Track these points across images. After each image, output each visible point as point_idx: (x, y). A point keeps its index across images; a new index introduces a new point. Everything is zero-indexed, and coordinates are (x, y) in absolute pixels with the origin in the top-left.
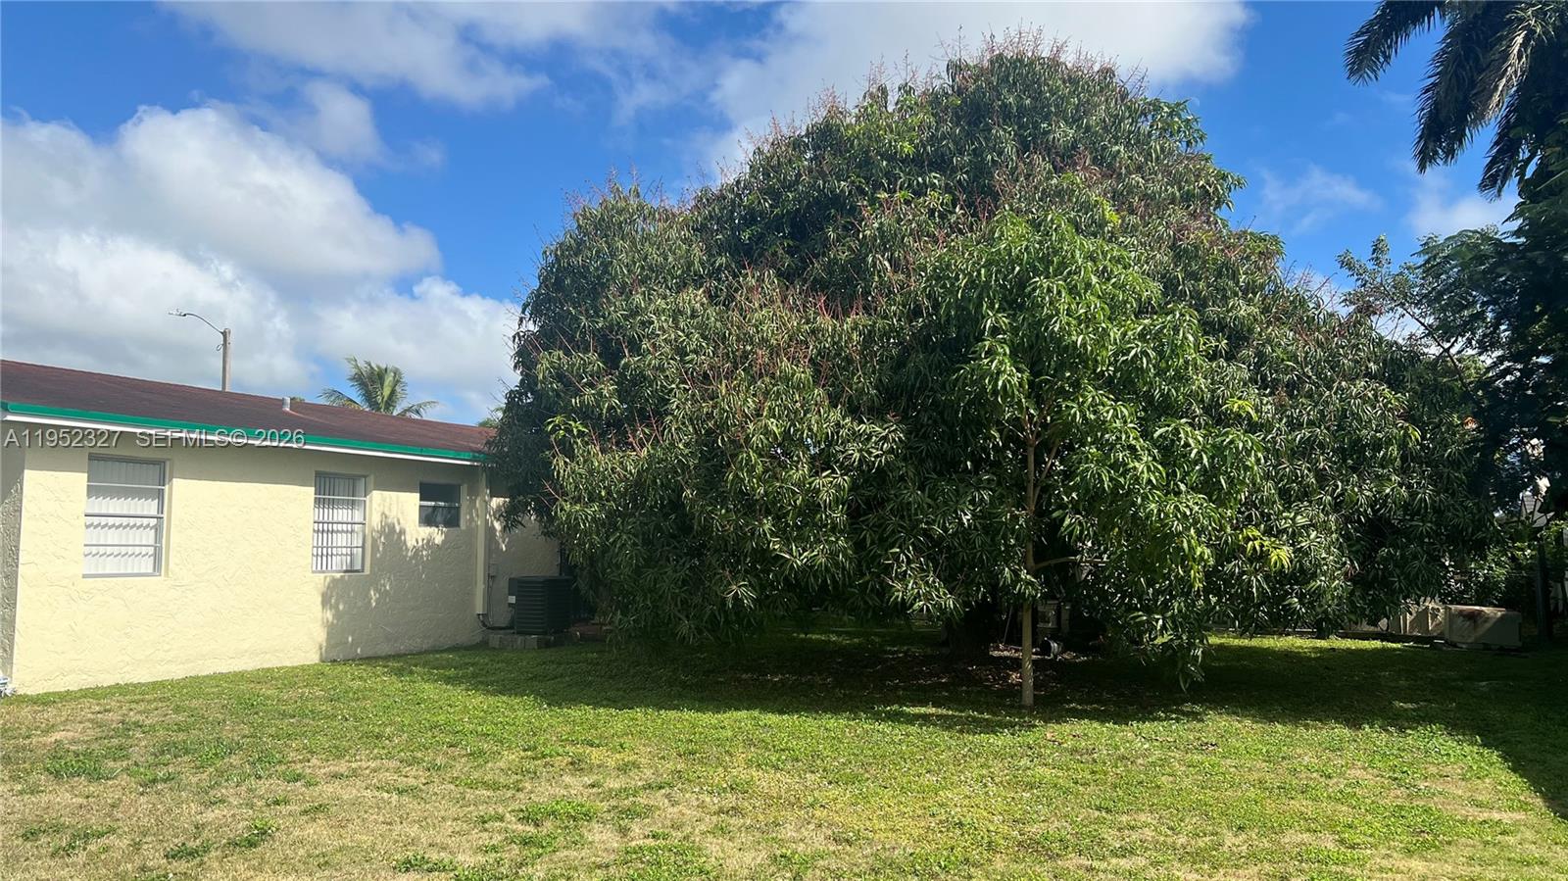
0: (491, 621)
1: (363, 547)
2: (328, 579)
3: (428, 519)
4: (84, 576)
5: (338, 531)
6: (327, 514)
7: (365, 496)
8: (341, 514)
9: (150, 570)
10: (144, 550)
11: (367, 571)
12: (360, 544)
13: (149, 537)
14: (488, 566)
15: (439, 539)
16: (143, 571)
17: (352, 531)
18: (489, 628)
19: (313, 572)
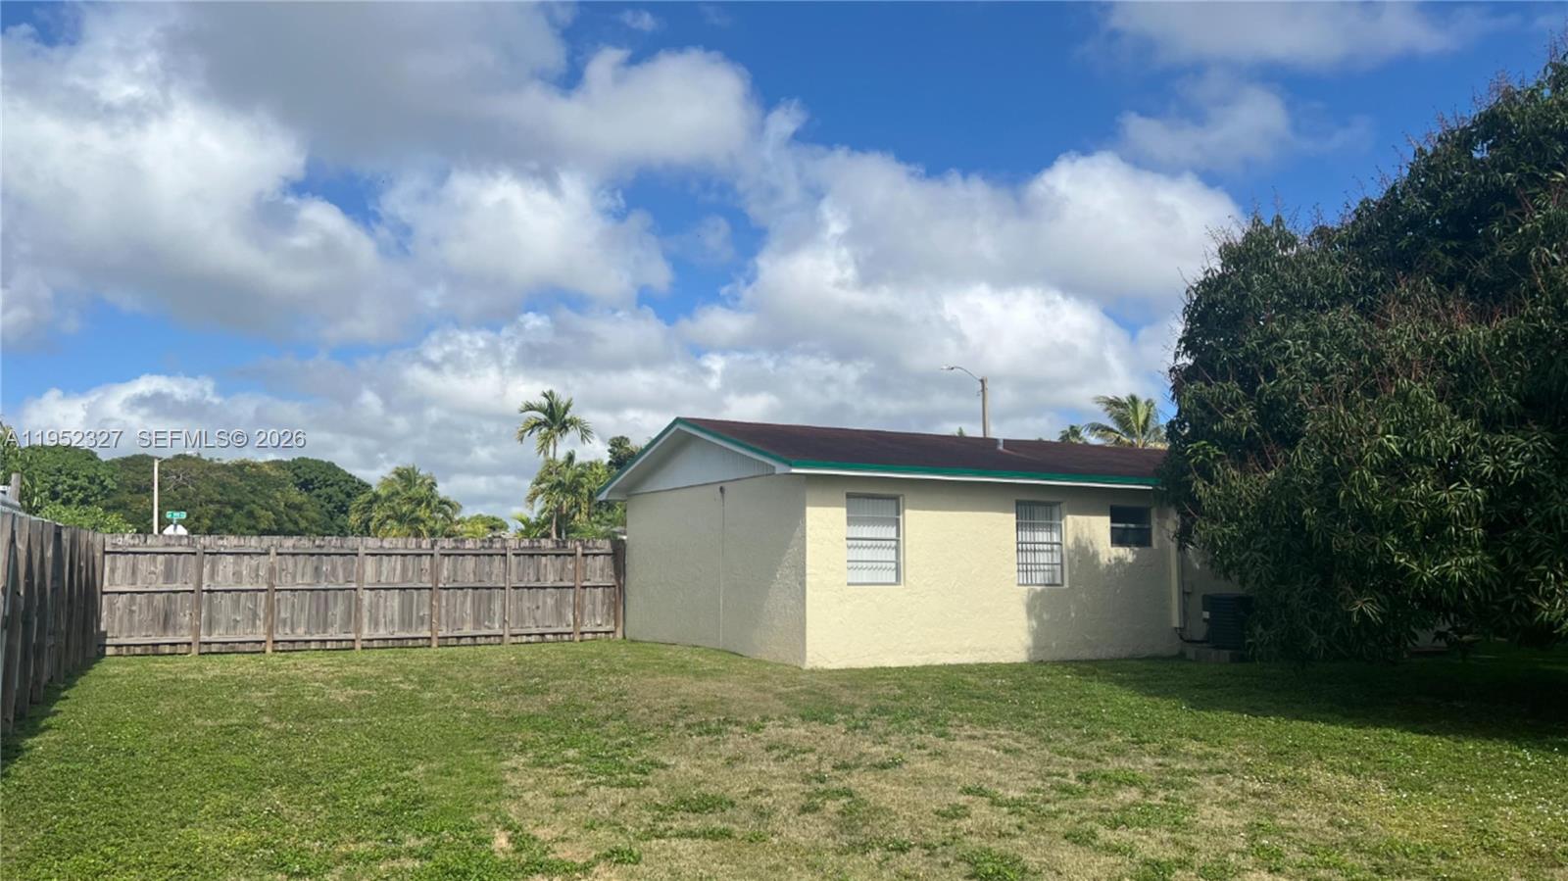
0: (1187, 636)
1: (1062, 564)
2: (1032, 593)
3: (1118, 539)
4: (849, 584)
5: (1039, 551)
6: (1027, 536)
7: (1061, 520)
8: (1042, 536)
9: (894, 581)
10: (889, 565)
11: (1066, 585)
12: (1059, 561)
13: (891, 555)
14: (1182, 582)
15: (1130, 558)
16: (889, 581)
17: (1052, 551)
18: (1188, 641)
19: (1019, 585)
